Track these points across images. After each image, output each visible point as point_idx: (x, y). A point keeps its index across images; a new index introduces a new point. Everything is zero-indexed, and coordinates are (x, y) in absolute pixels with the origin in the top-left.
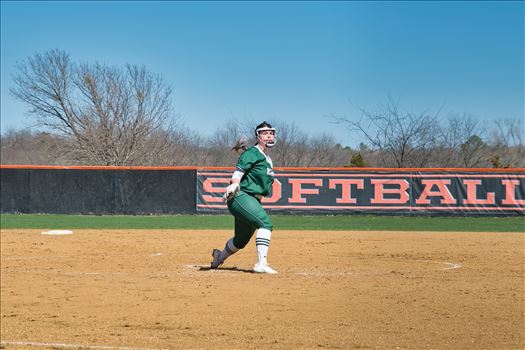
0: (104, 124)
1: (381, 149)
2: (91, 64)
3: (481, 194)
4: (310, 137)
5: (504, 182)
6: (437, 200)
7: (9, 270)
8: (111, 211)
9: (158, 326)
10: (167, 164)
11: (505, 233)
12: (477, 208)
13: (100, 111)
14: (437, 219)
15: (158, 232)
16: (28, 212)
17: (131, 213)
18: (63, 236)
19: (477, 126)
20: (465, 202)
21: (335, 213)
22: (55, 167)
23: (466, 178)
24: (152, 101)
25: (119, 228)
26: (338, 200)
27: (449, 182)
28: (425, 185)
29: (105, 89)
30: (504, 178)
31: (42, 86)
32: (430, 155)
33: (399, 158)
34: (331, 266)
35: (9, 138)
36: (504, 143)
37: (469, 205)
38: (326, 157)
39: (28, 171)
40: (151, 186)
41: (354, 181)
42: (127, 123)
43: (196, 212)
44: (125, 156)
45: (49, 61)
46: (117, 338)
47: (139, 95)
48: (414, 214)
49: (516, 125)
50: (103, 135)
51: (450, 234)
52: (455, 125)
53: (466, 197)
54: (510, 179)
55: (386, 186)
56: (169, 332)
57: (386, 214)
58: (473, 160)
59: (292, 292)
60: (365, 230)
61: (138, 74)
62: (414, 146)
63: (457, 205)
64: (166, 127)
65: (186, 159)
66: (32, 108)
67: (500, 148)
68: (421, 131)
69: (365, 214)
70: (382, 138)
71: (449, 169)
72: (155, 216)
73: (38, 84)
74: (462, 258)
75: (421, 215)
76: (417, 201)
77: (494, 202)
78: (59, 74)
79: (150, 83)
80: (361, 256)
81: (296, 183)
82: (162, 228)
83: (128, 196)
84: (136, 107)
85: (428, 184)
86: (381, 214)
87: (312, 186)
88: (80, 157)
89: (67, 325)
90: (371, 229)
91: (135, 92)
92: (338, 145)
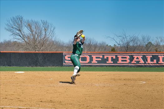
0: (34, 38)
1: (121, 46)
2: (30, 20)
3: (152, 60)
4: (98, 42)
5: (159, 56)
6: (138, 62)
7: (5, 84)
8: (36, 65)
9: (51, 101)
10: (54, 51)
11: (159, 72)
12: (151, 64)
13: (33, 34)
14: (138, 68)
15: (51, 72)
16: (10, 66)
17: (43, 66)
18: (21, 73)
19: (151, 39)
20: (147, 62)
21: (106, 66)
22: (19, 52)
23: (147, 55)
24: (49, 31)
25: (39, 71)
26: (107, 62)
27: (142, 56)
28: (134, 57)
29: (34, 28)
30: (159, 55)
31: (14, 27)
32: (136, 48)
33: (126, 49)
34: (105, 83)
35: (4, 43)
36: (159, 44)
37: (148, 64)
38: (103, 49)
39: (10, 53)
40: (49, 58)
41: (112, 56)
42: (41, 38)
43: (63, 66)
44: (41, 48)
45: (17, 19)
46: (38, 105)
47: (45, 29)
48: (131, 67)
49: (163, 38)
50: (34, 42)
51: (142, 73)
52: (144, 39)
53: (147, 61)
54: (161, 55)
55: (122, 58)
56: (55, 103)
57: (122, 66)
58: (149, 49)
59: (93, 91)
60: (116, 71)
61: (44, 23)
62: (131, 45)
63: (144, 64)
64: (53, 39)
65: (60, 49)
66: (12, 34)
67: (158, 45)
68: (133, 40)
69: (116, 66)
70: (121, 43)
71: (142, 52)
72: (50, 67)
73: (14, 26)
74: (146, 80)
75: (133, 67)
76: (132, 62)
77: (156, 63)
78: (20, 23)
79: (48, 26)
80: (114, 80)
81: (94, 57)
82: (52, 71)
83: (41, 61)
84: (44, 33)
85: (135, 57)
86: (121, 67)
87: (99, 58)
88: (26, 49)
89: (23, 101)
90: (118, 71)
91: (44, 29)
92: (107, 45)
